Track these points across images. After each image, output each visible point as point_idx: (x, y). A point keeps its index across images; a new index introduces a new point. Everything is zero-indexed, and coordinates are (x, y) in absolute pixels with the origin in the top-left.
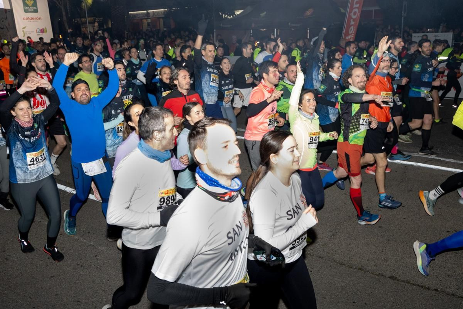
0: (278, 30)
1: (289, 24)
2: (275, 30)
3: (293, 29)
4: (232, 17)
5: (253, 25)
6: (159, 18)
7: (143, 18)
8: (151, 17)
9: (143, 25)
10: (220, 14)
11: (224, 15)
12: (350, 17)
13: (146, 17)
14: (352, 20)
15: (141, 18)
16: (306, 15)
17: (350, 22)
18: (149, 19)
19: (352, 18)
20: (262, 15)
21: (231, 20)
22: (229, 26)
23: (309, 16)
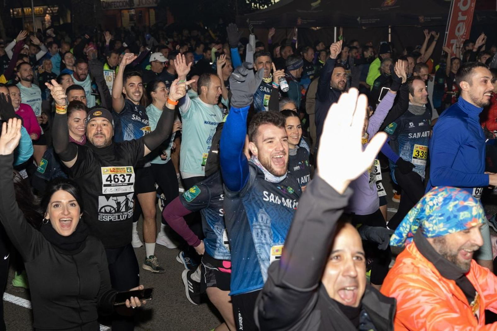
0: (341, 30)
1: (359, 19)
2: (335, 28)
3: (364, 28)
4: (266, 7)
5: (299, 21)
6: (148, 8)
7: (124, 8)
8: (135, 6)
9: (123, 18)
10: (247, 2)
11: (253, 4)
12: (457, 9)
13: (128, 7)
14: (460, 14)
15: (120, 8)
16: (385, 5)
17: (458, 16)
18: (133, 10)
19: (460, 11)
20: (314, 4)
21: (265, 11)
22: (260, 22)
23: (390, 6)
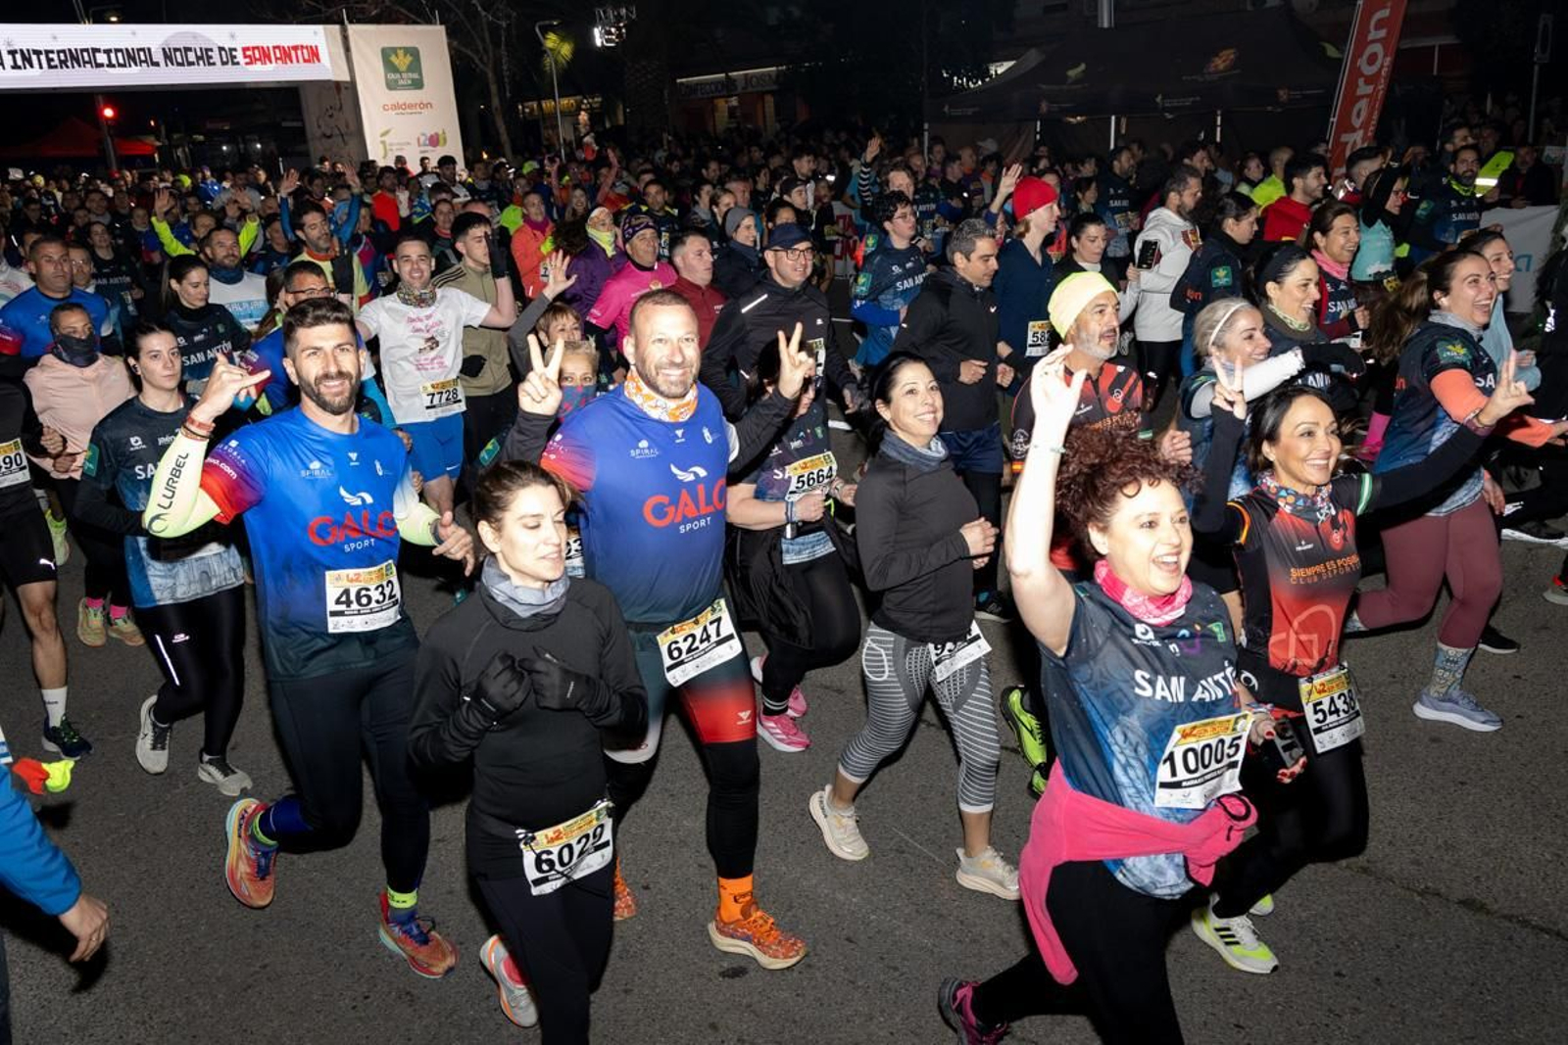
0: (1124, 121)
1: (1159, 99)
2: (1113, 118)
3: (1169, 116)
4: (980, 83)
5: (1044, 107)
6: (761, 95)
7: (717, 94)
8: (740, 91)
9: (717, 114)
10: (945, 75)
11: (955, 79)
12: (1356, 73)
13: (725, 93)
14: (1361, 81)
15: (711, 96)
16: (1212, 69)
17: (1357, 86)
18: (734, 99)
19: (1362, 75)
20: (1072, 73)
21: (975, 92)
22: (970, 111)
23: (1222, 72)
